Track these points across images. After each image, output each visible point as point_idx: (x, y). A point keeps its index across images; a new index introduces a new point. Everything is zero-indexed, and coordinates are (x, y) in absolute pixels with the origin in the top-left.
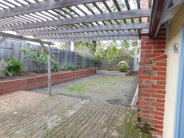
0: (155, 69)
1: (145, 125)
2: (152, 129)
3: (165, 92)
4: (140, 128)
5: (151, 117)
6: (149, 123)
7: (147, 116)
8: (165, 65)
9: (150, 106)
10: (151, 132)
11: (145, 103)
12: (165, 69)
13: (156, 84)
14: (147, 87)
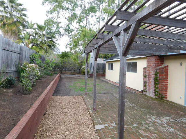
0: (164, 71)
1: (161, 96)
2: (164, 97)
3: (168, 81)
4: (160, 98)
5: (163, 92)
6: (163, 95)
7: (162, 92)
8: (168, 69)
9: (163, 87)
10: (164, 98)
11: (161, 86)
12: (168, 71)
13: (165, 77)
14: (162, 79)
